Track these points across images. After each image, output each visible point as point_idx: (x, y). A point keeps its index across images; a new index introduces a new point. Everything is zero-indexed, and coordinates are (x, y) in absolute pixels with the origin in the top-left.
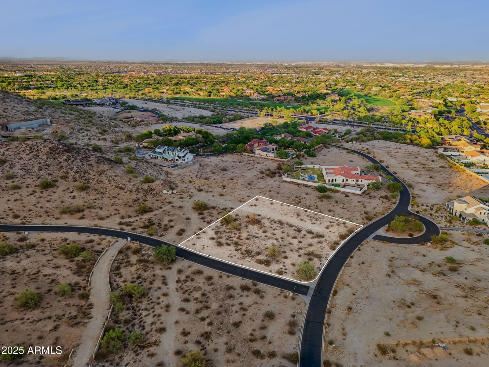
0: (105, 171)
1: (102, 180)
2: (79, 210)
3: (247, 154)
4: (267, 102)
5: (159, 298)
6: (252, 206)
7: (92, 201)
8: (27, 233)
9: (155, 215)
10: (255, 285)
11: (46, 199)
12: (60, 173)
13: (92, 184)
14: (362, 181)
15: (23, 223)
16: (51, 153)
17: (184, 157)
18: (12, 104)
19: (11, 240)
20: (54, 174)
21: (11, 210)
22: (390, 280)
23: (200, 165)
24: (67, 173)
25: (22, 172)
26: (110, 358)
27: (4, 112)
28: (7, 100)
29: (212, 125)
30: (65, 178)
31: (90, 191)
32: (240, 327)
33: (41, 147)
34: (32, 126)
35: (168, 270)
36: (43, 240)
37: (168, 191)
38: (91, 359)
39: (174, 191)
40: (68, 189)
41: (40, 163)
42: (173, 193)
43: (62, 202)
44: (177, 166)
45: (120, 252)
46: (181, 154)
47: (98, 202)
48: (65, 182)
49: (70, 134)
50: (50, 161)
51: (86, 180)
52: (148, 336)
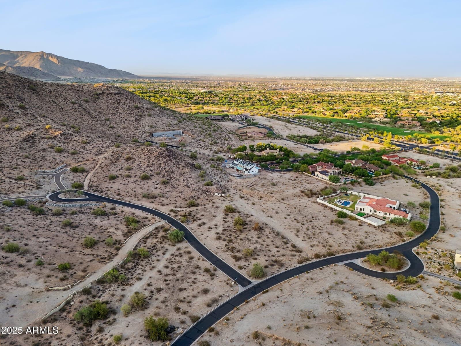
0: (185, 173)
1: (180, 179)
2: (154, 197)
3: (307, 174)
4: (387, 126)
5: (153, 261)
6: (269, 216)
7: (164, 192)
8: (117, 205)
9: (197, 209)
10: (215, 270)
11: (140, 187)
12: (158, 171)
13: (172, 181)
14: (390, 215)
15: (119, 199)
16: (158, 156)
17: (250, 170)
18: (163, 118)
19: (107, 208)
20: (154, 171)
21: (119, 190)
22: (318, 297)
23: (259, 178)
24: (161, 171)
25: (137, 167)
26: (104, 285)
27: (156, 124)
28: (161, 115)
29: (307, 144)
30: (158, 174)
31: (168, 185)
32: (182, 292)
33: (154, 151)
34: (169, 135)
35: (173, 247)
36: (122, 212)
37: (219, 194)
38: (95, 281)
39: (223, 195)
40: (156, 182)
41: (149, 162)
42: (221, 196)
43: (148, 190)
44: (242, 176)
45: (156, 228)
46: (248, 167)
47: (168, 193)
48: (157, 177)
49: (190, 143)
50: (155, 162)
51: (170, 177)
52: (131, 280)
